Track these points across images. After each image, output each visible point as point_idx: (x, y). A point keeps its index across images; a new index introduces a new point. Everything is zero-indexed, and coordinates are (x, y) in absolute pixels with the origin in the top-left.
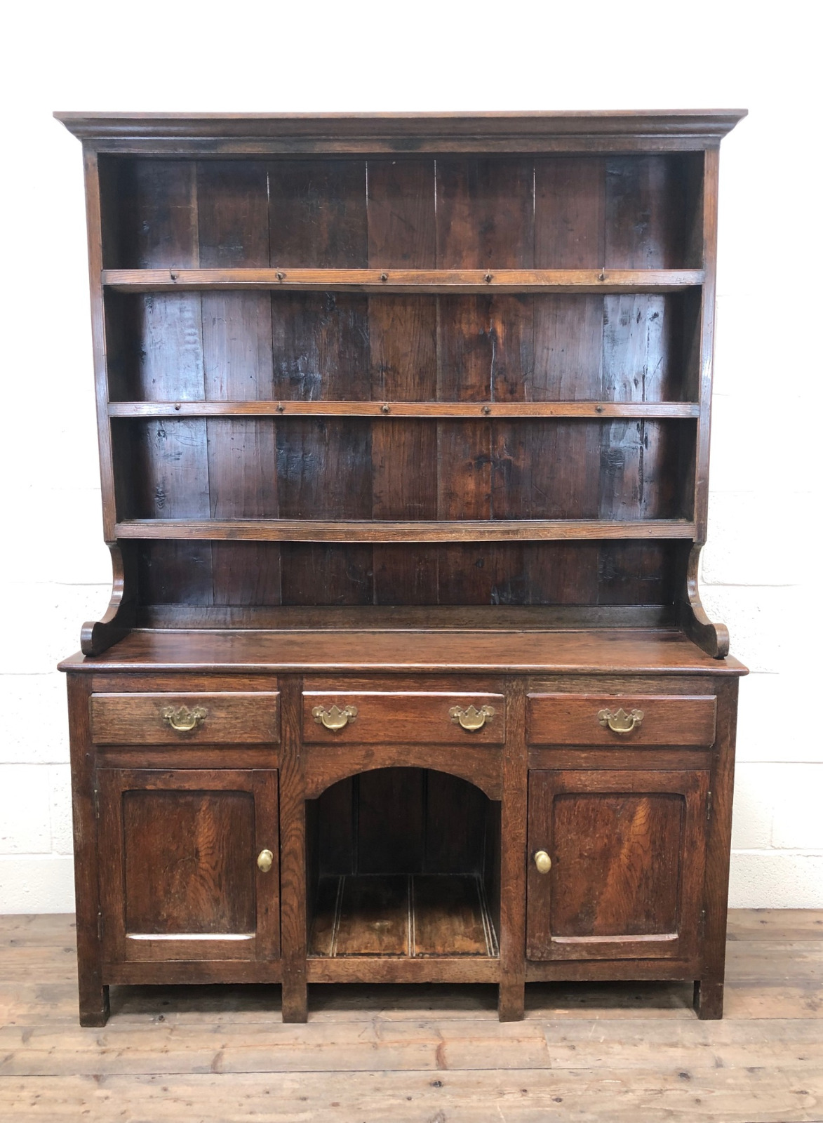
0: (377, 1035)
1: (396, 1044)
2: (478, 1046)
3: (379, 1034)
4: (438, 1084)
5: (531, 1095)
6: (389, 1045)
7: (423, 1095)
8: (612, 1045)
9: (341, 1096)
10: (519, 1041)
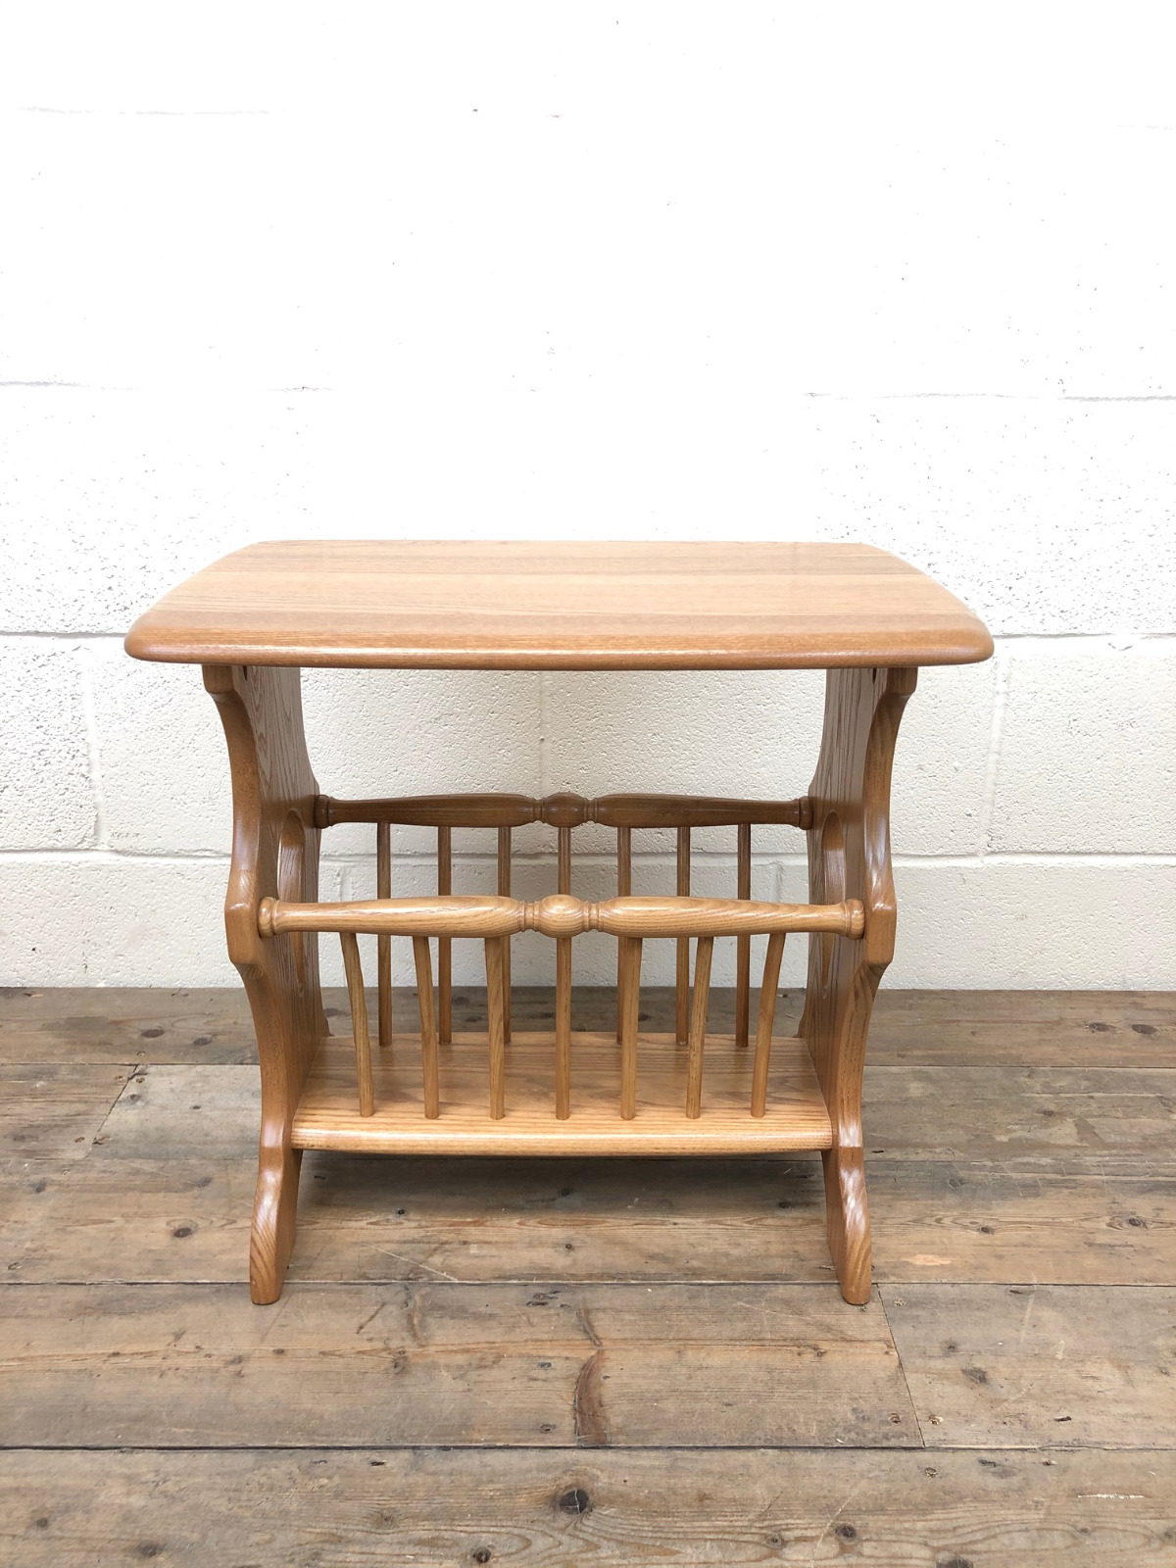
0: (411, 1328)
1: (461, 1359)
2: (701, 1368)
3: (415, 1321)
4: (575, 1501)
5: (867, 1549)
6: (443, 1360)
7: (528, 1543)
8: (1091, 1368)
9: (269, 1542)
10: (820, 1354)
